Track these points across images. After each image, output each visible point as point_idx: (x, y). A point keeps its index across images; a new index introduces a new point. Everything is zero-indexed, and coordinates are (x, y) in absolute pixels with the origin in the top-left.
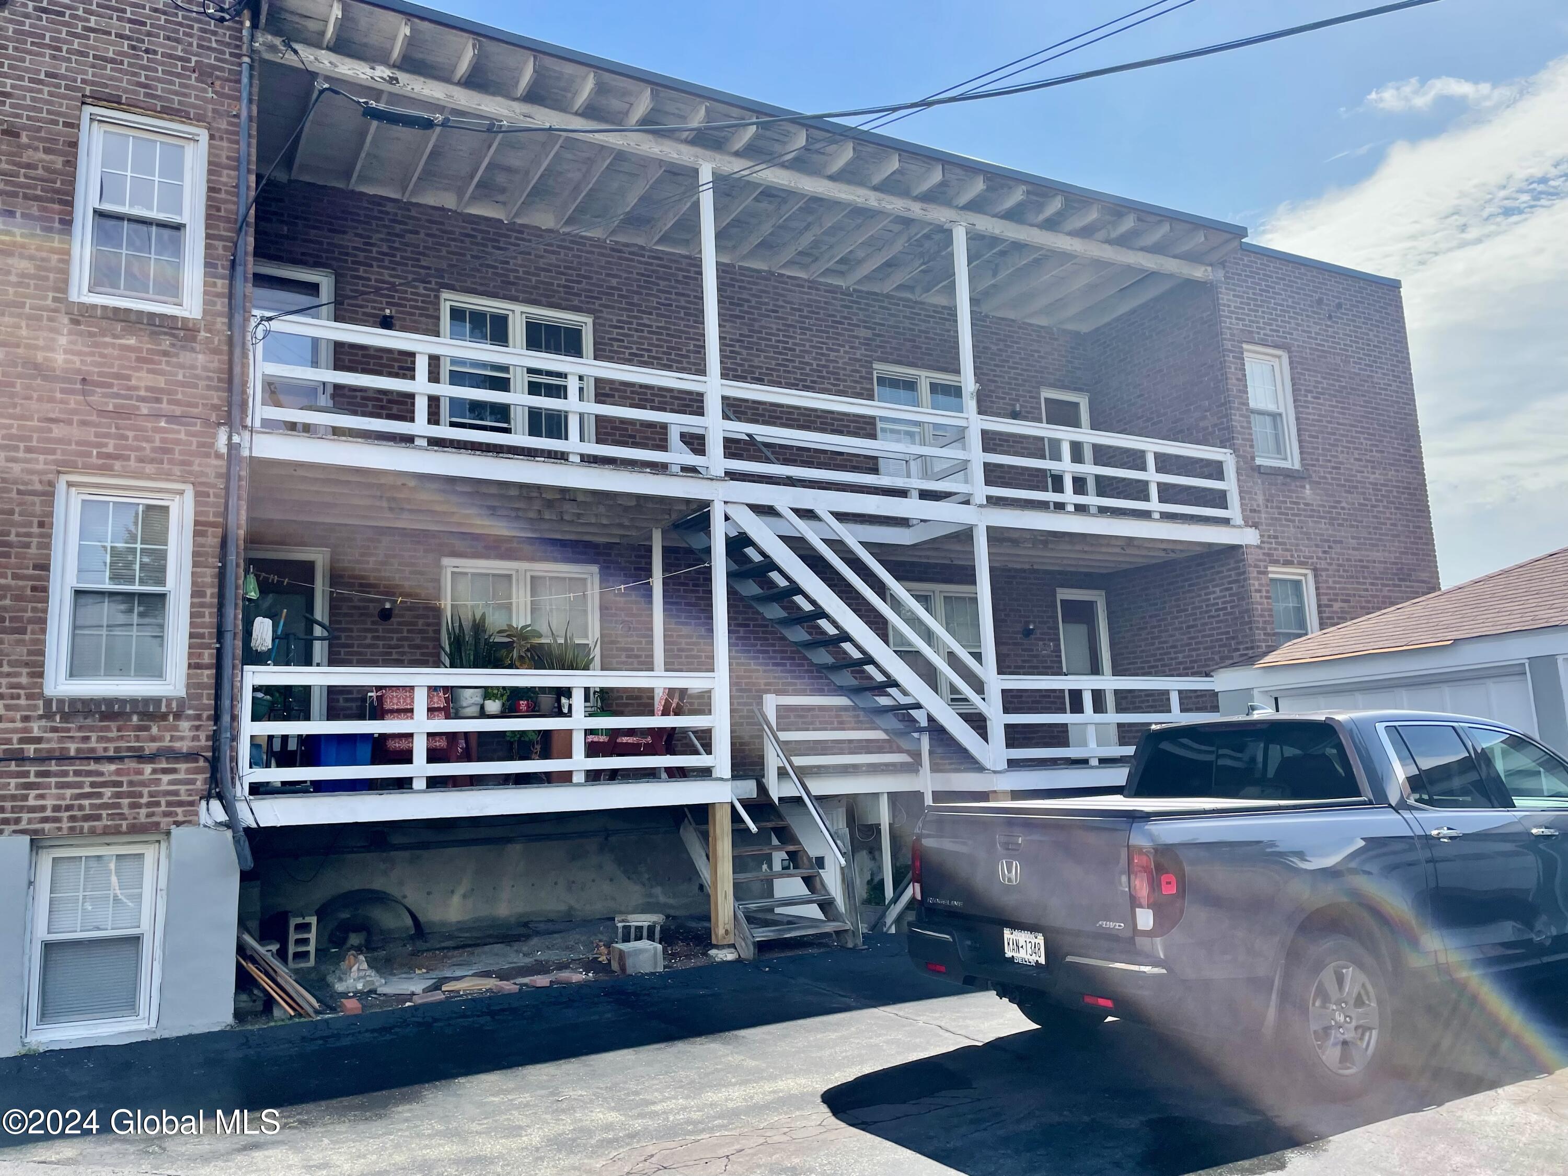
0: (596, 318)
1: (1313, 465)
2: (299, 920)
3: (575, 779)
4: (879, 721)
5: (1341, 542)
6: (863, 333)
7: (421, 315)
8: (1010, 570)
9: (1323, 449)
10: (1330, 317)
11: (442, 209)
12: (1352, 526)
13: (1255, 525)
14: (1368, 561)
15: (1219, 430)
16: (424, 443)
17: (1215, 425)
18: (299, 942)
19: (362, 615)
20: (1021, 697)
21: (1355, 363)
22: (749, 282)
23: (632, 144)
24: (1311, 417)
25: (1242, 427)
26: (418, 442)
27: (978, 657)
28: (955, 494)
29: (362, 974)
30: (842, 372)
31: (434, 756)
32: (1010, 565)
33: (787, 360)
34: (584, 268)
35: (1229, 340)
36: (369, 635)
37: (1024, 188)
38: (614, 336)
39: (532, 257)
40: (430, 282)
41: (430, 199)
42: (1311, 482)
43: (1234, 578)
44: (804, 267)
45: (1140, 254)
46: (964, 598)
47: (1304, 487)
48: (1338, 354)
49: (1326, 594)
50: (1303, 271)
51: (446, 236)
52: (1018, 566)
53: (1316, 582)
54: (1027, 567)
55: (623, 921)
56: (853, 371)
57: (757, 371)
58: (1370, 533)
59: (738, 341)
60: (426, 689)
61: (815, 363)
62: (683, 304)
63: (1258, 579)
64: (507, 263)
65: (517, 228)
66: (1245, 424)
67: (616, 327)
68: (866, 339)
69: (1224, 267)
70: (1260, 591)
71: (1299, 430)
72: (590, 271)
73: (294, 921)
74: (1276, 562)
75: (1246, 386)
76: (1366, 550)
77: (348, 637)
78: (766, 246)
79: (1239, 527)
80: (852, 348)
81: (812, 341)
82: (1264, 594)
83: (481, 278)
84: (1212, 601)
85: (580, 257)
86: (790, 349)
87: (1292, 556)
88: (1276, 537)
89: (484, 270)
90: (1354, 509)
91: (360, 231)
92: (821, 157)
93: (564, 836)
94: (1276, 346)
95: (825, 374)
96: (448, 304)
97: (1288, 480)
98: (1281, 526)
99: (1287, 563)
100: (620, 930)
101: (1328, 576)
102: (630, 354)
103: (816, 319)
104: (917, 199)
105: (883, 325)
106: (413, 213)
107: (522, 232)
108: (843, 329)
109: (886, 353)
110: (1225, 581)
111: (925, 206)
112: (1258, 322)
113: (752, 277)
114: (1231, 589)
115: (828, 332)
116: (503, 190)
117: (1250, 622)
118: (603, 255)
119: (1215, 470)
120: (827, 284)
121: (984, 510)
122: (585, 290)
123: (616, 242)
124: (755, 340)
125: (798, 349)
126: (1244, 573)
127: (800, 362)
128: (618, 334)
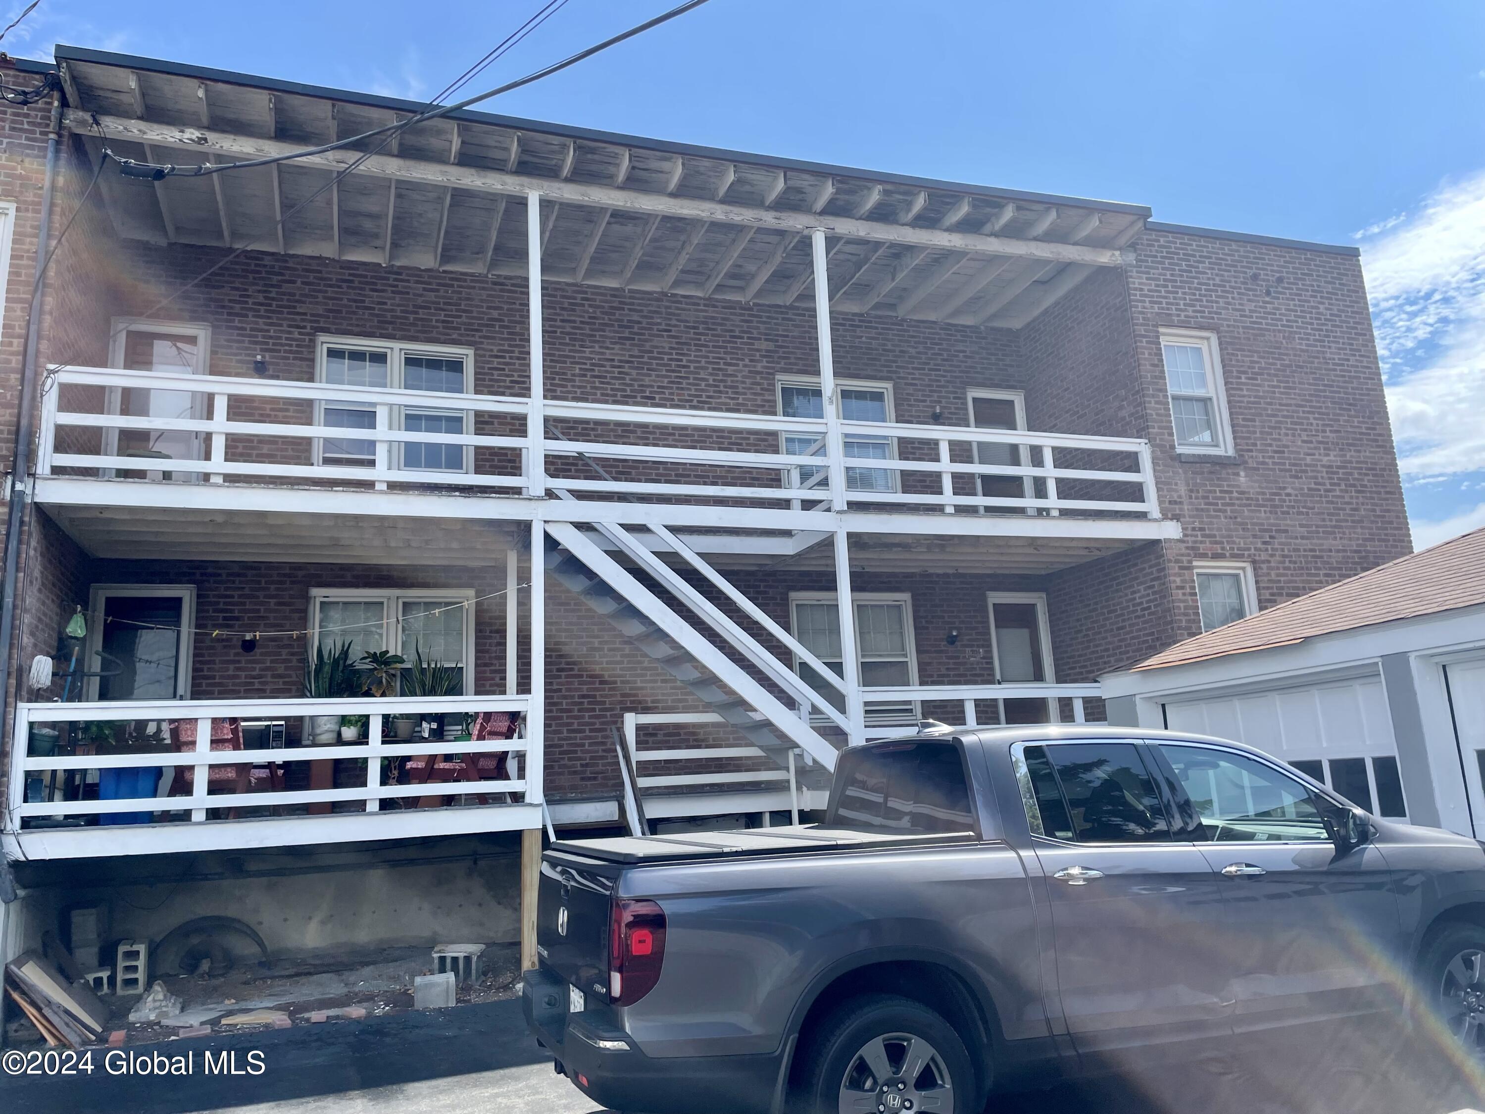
0: (476, 350)
1: (1251, 451)
2: (127, 948)
3: (369, 808)
4: (752, 737)
5: (1286, 531)
6: (764, 345)
7: (295, 359)
8: (931, 575)
9: (1261, 433)
10: (1268, 293)
11: (320, 258)
12: (1299, 513)
13: (1176, 518)
14: (1321, 551)
15: (1136, 419)
16: (220, 480)
17: (1132, 415)
18: (128, 969)
19: (225, 647)
20: (945, 707)
21: (1300, 338)
22: (639, 305)
23: (452, 179)
24: (1245, 399)
25: (1158, 414)
26: (213, 479)
27: (837, 668)
28: (821, 501)
29: (158, 1004)
30: (740, 386)
31: (214, 788)
32: (931, 571)
33: (681, 377)
34: (463, 303)
35: (1142, 325)
36: (231, 667)
37: (880, 187)
38: (495, 365)
39: (411, 296)
40: (304, 327)
41: (308, 249)
42: (1245, 469)
43: (1155, 575)
44: (699, 285)
45: (1033, 244)
46: (882, 606)
47: (1238, 474)
48: (1279, 331)
49: (1268, 588)
50: (1234, 247)
51: (322, 283)
52: (940, 571)
53: (1256, 575)
54: (951, 571)
55: (440, 952)
56: (753, 384)
57: (648, 390)
58: (1324, 520)
59: (628, 362)
60: (210, 721)
61: (711, 379)
62: (568, 330)
63: (1180, 575)
64: (385, 303)
65: (395, 269)
66: (1162, 411)
67: (497, 357)
68: (767, 351)
69: (1135, 251)
70: (1182, 588)
71: (1231, 414)
72: (471, 305)
73: (122, 949)
74: (1203, 556)
75: (1163, 372)
76: (1318, 538)
77: (209, 669)
78: (647, 267)
79: (1155, 520)
80: (751, 361)
81: (708, 357)
82: (1188, 590)
83: (357, 319)
84: (1138, 601)
85: (460, 292)
86: (684, 367)
87: (1223, 549)
88: (1201, 529)
89: (361, 312)
90: (1302, 495)
91: (237, 285)
92: (660, 175)
93: (428, 861)
94: (1201, 328)
95: (722, 388)
96: (325, 346)
97: (1218, 468)
98: (1209, 516)
99: (1216, 557)
100: (436, 961)
101: (1269, 568)
102: (512, 382)
103: (713, 335)
104: (769, 208)
105: (787, 336)
106: (290, 265)
107: (400, 274)
108: (742, 343)
109: (790, 364)
110: (1148, 578)
111: (778, 214)
112: (1178, 304)
113: (642, 299)
114: (1153, 586)
115: (726, 347)
116: (376, 236)
117: (1171, 622)
118: (484, 289)
119: (1130, 462)
120: (725, 301)
121: (844, 517)
122: (465, 324)
123: (499, 276)
124: (645, 360)
125: (692, 365)
126: (1164, 569)
127: (695, 379)
128: (499, 363)
